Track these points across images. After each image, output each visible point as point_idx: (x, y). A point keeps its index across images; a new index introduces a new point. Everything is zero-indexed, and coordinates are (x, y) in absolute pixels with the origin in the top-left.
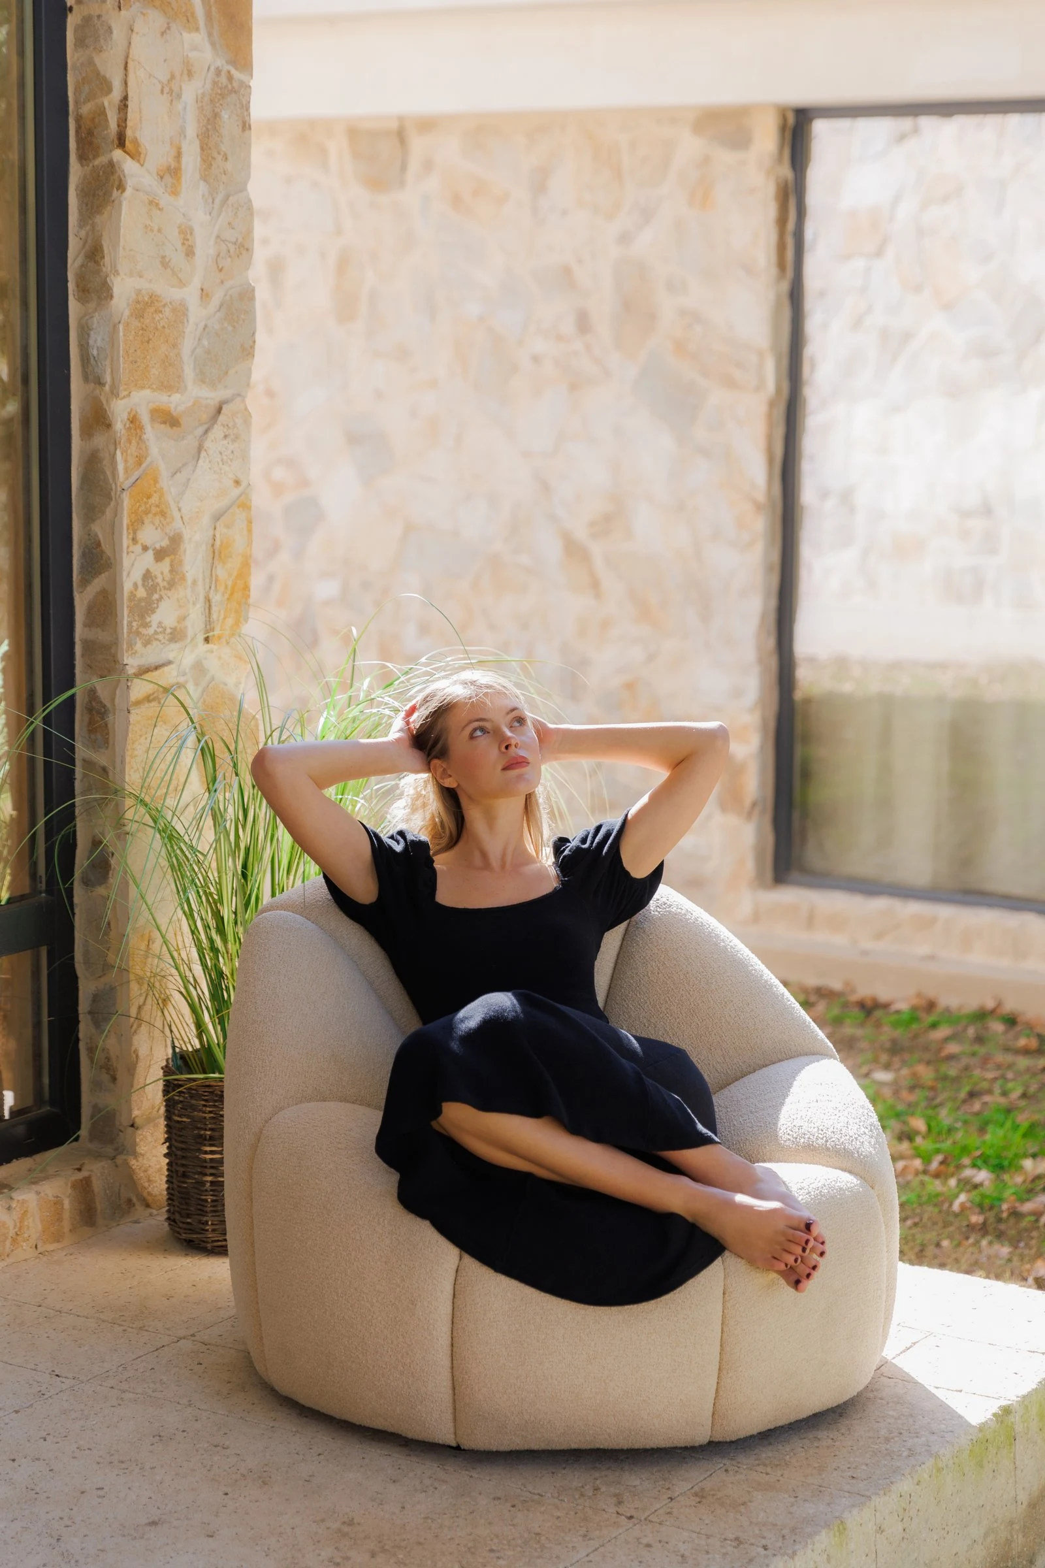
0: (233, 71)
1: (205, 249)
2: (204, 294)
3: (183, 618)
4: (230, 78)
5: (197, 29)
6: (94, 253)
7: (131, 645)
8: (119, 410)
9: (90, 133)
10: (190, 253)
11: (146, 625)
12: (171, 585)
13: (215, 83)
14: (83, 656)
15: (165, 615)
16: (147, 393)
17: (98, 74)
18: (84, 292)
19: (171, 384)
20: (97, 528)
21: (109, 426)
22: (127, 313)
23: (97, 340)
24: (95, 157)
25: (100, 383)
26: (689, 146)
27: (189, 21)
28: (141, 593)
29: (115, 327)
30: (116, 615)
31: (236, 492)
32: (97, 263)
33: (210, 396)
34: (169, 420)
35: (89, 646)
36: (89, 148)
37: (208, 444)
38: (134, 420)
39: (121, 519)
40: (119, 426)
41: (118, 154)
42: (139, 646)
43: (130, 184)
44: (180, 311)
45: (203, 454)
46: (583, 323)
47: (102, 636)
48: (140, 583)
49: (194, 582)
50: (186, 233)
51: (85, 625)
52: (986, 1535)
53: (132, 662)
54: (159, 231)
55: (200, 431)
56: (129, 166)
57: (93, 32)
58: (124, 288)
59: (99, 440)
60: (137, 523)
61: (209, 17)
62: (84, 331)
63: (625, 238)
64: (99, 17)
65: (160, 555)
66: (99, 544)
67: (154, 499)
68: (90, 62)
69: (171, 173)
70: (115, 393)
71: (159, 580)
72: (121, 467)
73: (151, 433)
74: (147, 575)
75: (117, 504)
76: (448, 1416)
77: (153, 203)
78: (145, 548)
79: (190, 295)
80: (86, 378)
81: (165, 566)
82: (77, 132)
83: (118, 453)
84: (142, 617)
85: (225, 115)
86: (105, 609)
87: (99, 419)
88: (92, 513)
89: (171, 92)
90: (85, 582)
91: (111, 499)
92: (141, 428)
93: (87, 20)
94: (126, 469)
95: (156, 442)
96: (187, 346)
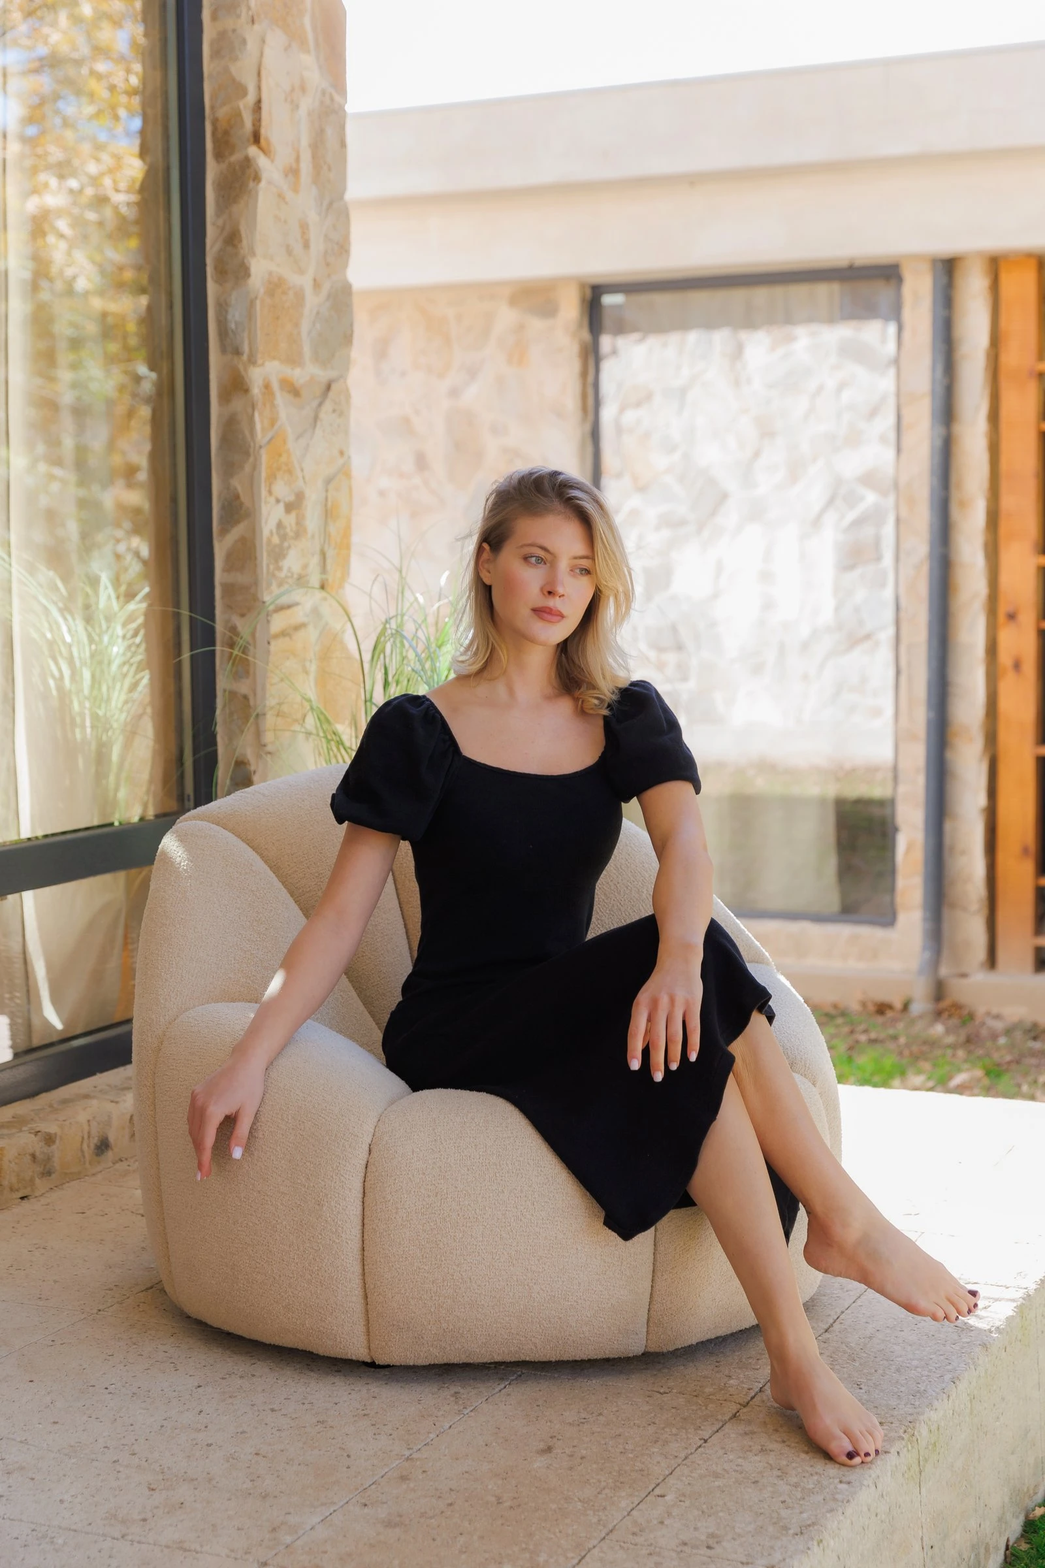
0: (334, 93)
1: (317, 245)
2: (317, 285)
3: (305, 566)
4: (332, 99)
5: (308, 52)
6: (232, 239)
7: (269, 585)
8: (256, 376)
9: (226, 133)
10: (306, 245)
11: (279, 569)
12: (297, 536)
13: (322, 103)
14: (223, 597)
15: (292, 562)
16: (276, 363)
17: (234, 80)
18: (222, 273)
19: (294, 359)
20: (237, 483)
21: (247, 391)
22: (262, 291)
23: (235, 315)
24: (231, 154)
25: (237, 352)
26: (506, 317)
27: (303, 44)
28: (276, 540)
29: (252, 303)
30: (256, 558)
31: (341, 461)
32: (235, 246)
33: (323, 375)
34: (294, 391)
35: (229, 589)
36: (224, 146)
37: (322, 415)
38: (267, 386)
39: (260, 473)
40: (256, 391)
41: (253, 151)
42: (274, 587)
43: (265, 176)
44: (300, 296)
45: (319, 424)
46: (421, 462)
47: (240, 578)
48: (274, 531)
49: (313, 536)
50: (304, 227)
51: (224, 570)
53: (268, 598)
54: (285, 222)
55: (315, 403)
56: (262, 161)
57: (228, 45)
58: (260, 268)
59: (237, 404)
60: (272, 477)
61: (317, 43)
62: (222, 307)
63: (454, 393)
64: (234, 31)
65: (289, 508)
66: (237, 497)
67: (284, 459)
68: (226, 70)
69: (293, 174)
70: (252, 361)
71: (288, 530)
72: (258, 426)
73: (281, 398)
74: (280, 525)
75: (256, 459)
77: (281, 196)
78: (278, 501)
79: (306, 283)
80: (223, 349)
81: (292, 518)
82: (214, 133)
83: (256, 415)
84: (277, 561)
85: (329, 131)
86: (245, 554)
87: (237, 385)
88: (230, 469)
89: (292, 102)
90: (224, 531)
91: (247, 454)
92: (273, 394)
93: (222, 35)
94: (263, 429)
95: (284, 408)
96: (305, 326)
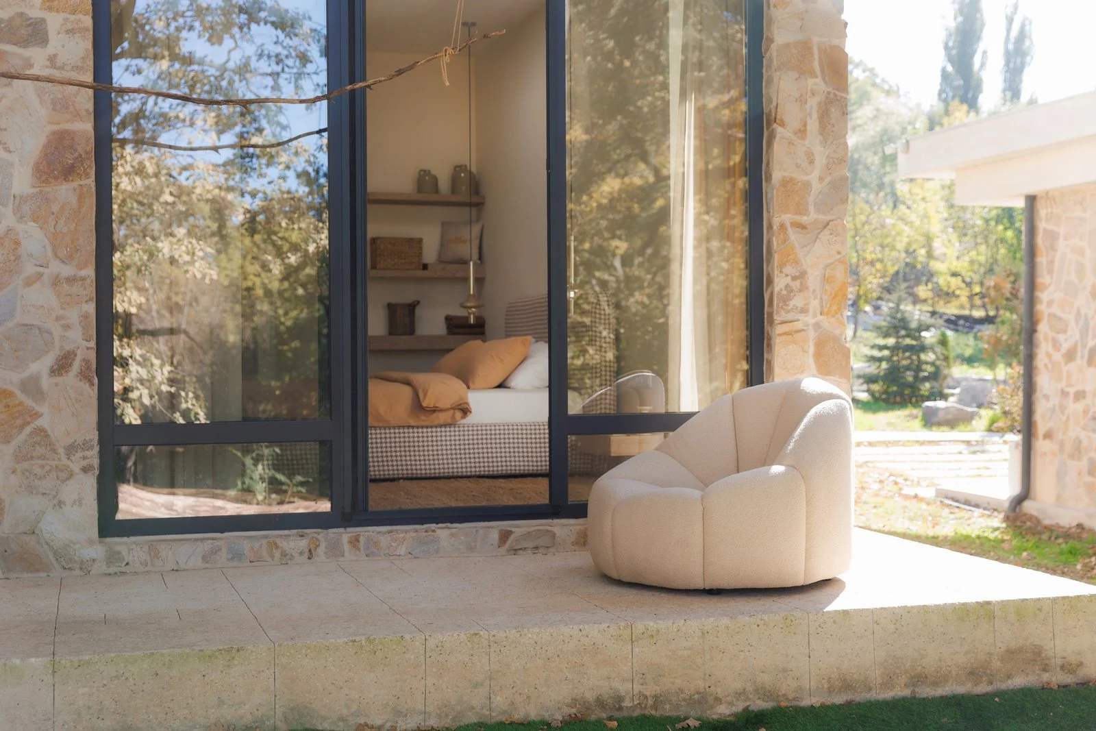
0: (837, 92)
1: (821, 161)
2: (821, 179)
3: (807, 304)
4: (836, 95)
5: (817, 77)
6: (768, 164)
7: (778, 312)
8: (776, 222)
9: (769, 119)
10: (812, 162)
11: (787, 305)
12: (801, 291)
13: (827, 98)
14: (767, 318)
15: (797, 301)
16: (789, 216)
17: (771, 95)
18: (766, 179)
19: (802, 210)
21: (772, 228)
22: (778, 185)
23: (769, 196)
24: (770, 127)
25: (770, 212)
27: (812, 74)
28: (785, 292)
29: (773, 190)
30: (773, 300)
31: (839, 256)
32: (768, 167)
33: (823, 218)
34: (802, 227)
35: (769, 314)
36: (769, 124)
37: (821, 236)
38: (782, 226)
39: (775, 264)
40: (776, 229)
41: (775, 125)
42: (782, 313)
43: (779, 136)
44: (807, 185)
45: (819, 240)
47: (771, 310)
48: (784, 289)
50: (809, 155)
53: (777, 318)
54: (795, 153)
55: (817, 232)
56: (777, 128)
57: (770, 81)
58: (776, 175)
59: (770, 234)
60: (782, 265)
61: (823, 72)
62: (767, 193)
64: (770, 76)
65: (795, 278)
66: (769, 275)
67: (792, 257)
68: (769, 93)
69: (802, 132)
70: (773, 216)
71: (794, 288)
72: (775, 243)
73: (791, 231)
74: (787, 286)
77: (791, 143)
78: (787, 275)
79: (813, 177)
80: (767, 211)
81: (798, 283)
82: (766, 119)
83: (774, 238)
84: (785, 302)
85: (833, 110)
87: (770, 226)
88: (768, 262)
89: (802, 101)
90: (767, 290)
91: (772, 256)
92: (786, 229)
93: (768, 78)
94: (778, 244)
95: (793, 235)
96: (811, 200)
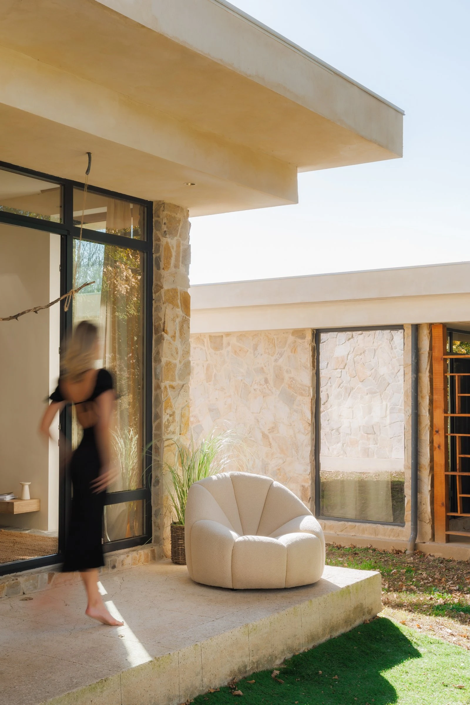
0: (186, 317)
1: (180, 352)
2: (180, 362)
3: (175, 429)
4: (186, 318)
5: (179, 308)
6: (158, 353)
7: (164, 434)
8: (163, 385)
9: (157, 329)
10: (177, 353)
11: (167, 430)
12: (173, 422)
13: (182, 319)
14: (154, 437)
15: (171, 428)
16: (168, 381)
17: (159, 317)
18: (155, 361)
19: (173, 380)
20: (157, 410)
21: (160, 388)
22: (164, 365)
23: (158, 371)
24: (158, 333)
25: (158, 379)
26: (291, 338)
27: (178, 306)
28: (167, 423)
29: (162, 368)
30: (161, 428)
31: (186, 403)
32: (158, 355)
33: (181, 383)
34: (173, 387)
35: (156, 435)
36: (157, 332)
37: (181, 393)
38: (165, 387)
39: (163, 408)
40: (162, 388)
41: (163, 333)
42: (166, 434)
43: (165, 339)
44: (175, 365)
45: (180, 395)
46: (266, 381)
47: (158, 432)
48: (166, 421)
49: (178, 422)
50: (177, 349)
51: (155, 431)
52: (344, 612)
53: (164, 437)
54: (171, 348)
55: (179, 390)
56: (165, 335)
57: (158, 309)
58: (164, 360)
59: (158, 391)
60: (166, 409)
61: (181, 306)
62: (155, 369)
63: (276, 360)
64: (159, 306)
65: (171, 416)
66: (158, 413)
67: (170, 404)
68: (157, 315)
69: (174, 337)
70: (162, 381)
71: (170, 421)
72: (163, 397)
73: (169, 390)
74: (168, 420)
75: (162, 404)
76: (231, 582)
77: (170, 343)
78: (168, 414)
79: (177, 362)
80: (156, 379)
81: (172, 418)
82: (155, 328)
83: (162, 394)
84: (167, 428)
85: (185, 325)
86: (159, 427)
87: (158, 387)
88: (157, 406)
89: (174, 320)
90: (155, 421)
91: (160, 403)
92: (167, 389)
93: (157, 306)
94: (164, 397)
95: (170, 392)
96: (177, 372)
